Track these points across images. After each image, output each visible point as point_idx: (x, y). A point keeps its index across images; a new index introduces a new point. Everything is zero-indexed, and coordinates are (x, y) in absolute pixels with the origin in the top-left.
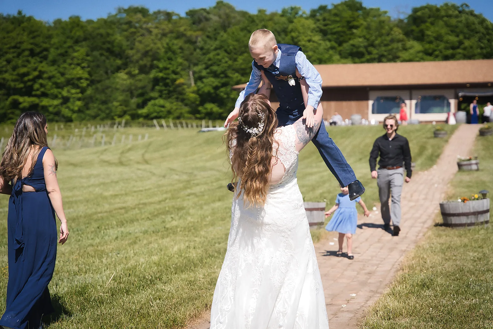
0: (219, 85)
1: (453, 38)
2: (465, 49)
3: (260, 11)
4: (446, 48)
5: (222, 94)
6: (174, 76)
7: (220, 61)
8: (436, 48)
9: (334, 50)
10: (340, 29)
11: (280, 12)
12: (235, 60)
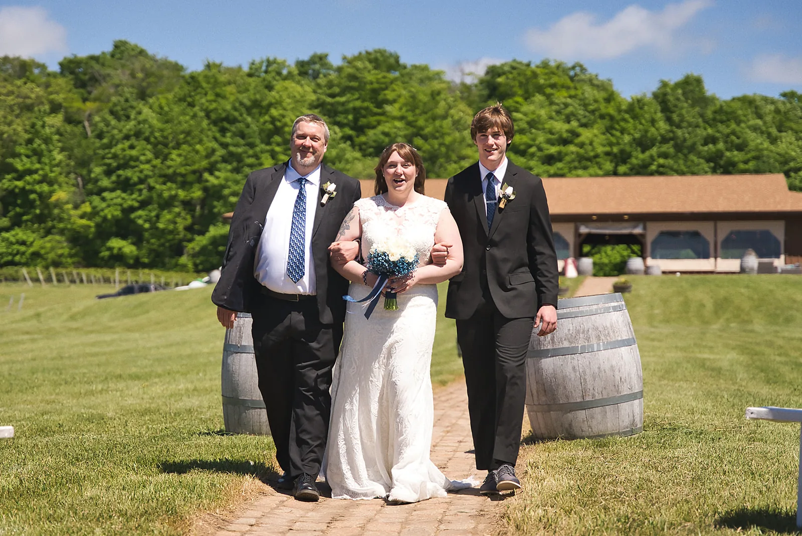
0: (136, 204)
1: (560, 127)
2: (582, 145)
3: (208, 66)
4: (551, 142)
5: (140, 222)
6: (45, 188)
7: (136, 159)
8: (531, 143)
9: (349, 143)
10: (358, 104)
11: (246, 69)
12: (166, 158)
